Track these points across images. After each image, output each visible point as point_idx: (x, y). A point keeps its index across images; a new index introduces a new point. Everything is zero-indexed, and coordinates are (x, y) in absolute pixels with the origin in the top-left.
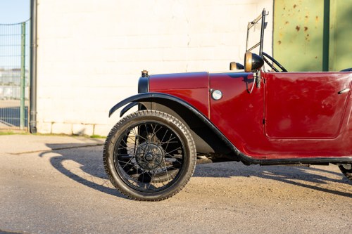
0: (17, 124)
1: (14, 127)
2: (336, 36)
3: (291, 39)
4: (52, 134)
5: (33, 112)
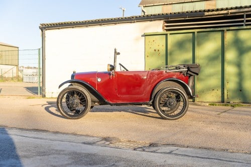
0: (37, 94)
1: (37, 95)
2: (171, 54)
3: (153, 55)
4: (52, 98)
5: (44, 88)
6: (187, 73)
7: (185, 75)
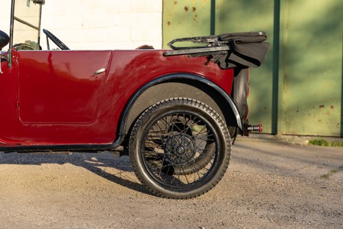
2: (223, 17)
3: (180, 19)
6: (227, 61)
7: (223, 65)
